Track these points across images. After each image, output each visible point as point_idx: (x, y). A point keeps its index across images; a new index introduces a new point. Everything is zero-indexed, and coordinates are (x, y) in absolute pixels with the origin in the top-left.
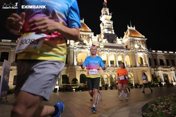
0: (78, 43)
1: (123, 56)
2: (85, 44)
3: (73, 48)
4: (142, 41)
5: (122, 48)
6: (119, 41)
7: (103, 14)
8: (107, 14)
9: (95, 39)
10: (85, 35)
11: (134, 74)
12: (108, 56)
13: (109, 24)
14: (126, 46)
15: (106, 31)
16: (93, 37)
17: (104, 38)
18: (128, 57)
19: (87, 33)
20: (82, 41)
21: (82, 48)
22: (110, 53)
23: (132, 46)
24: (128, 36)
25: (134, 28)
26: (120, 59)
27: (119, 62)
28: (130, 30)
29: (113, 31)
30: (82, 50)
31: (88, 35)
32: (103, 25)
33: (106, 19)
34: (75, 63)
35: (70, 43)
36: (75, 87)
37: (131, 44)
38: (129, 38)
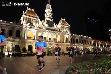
0: (29, 24)
1: (56, 35)
2: (33, 26)
3: (25, 27)
4: (68, 28)
5: (56, 31)
6: (55, 26)
7: (47, 8)
8: (49, 8)
9: (40, 23)
10: (34, 20)
11: (62, 47)
12: (47, 35)
13: (50, 15)
14: (59, 30)
15: (48, 19)
16: (39, 21)
17: (46, 23)
18: (59, 36)
19: (36, 19)
20: (32, 24)
21: (31, 28)
22: (49, 33)
23: (62, 30)
24: (60, 24)
25: (64, 20)
26: (55, 37)
27: (54, 39)
28: (62, 21)
29: (52, 19)
30: (31, 29)
31: (36, 20)
32: (47, 15)
33: (48, 11)
34: (26, 38)
35: (23, 23)
36: (24, 53)
37: (62, 29)
38: (61, 25)
